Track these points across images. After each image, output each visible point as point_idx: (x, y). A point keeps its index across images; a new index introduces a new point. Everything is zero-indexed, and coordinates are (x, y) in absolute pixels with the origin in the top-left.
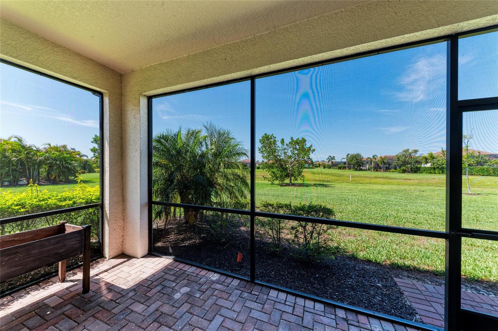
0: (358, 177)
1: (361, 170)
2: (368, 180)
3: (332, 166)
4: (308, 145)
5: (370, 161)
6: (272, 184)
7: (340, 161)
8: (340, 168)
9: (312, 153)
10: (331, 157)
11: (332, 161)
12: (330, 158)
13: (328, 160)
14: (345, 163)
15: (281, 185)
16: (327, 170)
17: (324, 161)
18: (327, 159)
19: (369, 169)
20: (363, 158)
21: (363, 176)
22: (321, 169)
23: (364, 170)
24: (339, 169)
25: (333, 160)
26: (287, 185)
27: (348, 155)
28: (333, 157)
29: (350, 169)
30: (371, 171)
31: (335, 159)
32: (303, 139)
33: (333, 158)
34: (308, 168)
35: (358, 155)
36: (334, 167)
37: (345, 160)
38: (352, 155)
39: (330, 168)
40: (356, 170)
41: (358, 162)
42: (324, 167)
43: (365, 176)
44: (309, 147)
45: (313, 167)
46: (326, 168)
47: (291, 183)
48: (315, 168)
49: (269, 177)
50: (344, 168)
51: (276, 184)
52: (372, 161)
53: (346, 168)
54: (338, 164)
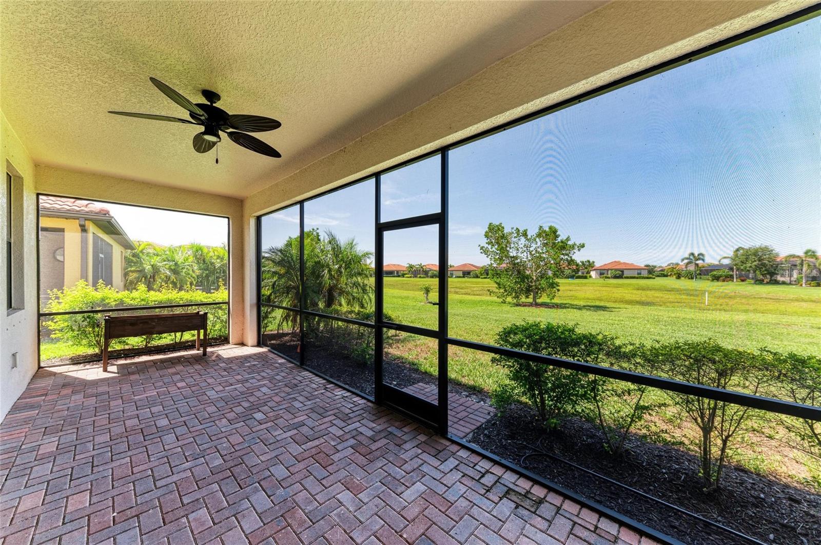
1: (776, 283)
3: (700, 274)
5: (794, 263)
6: (504, 302)
7: (717, 263)
8: (717, 278)
9: (579, 250)
10: (692, 254)
11: (697, 265)
12: (691, 257)
13: (686, 261)
14: (731, 269)
15: (518, 305)
16: (684, 283)
17: (677, 264)
18: (683, 260)
19: (798, 282)
20: (777, 255)
21: (764, 296)
22: (671, 282)
23: (784, 283)
24: (713, 280)
25: (699, 262)
26: (531, 305)
27: (737, 250)
28: (699, 255)
29: (743, 281)
30: (801, 285)
31: (703, 260)
33: (701, 256)
34: (637, 278)
35: (765, 250)
36: (702, 277)
37: (726, 262)
38: (747, 251)
39: (692, 278)
40: (761, 282)
41: (764, 265)
42: (679, 277)
43: (770, 296)
44: (563, 240)
45: (651, 276)
46: (682, 278)
47: (535, 301)
48: (654, 278)
49: (497, 290)
50: (729, 278)
51: (509, 303)
52: (802, 264)
53: (733, 278)
54: (712, 271)
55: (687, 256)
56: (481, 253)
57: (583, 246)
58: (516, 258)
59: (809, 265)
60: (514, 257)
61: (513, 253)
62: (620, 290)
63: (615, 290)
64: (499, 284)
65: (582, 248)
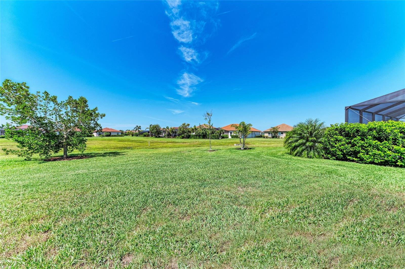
0: (156, 142)
1: (160, 137)
2: (161, 145)
3: (139, 134)
4: (91, 107)
5: (164, 131)
6: (28, 160)
7: (145, 130)
8: (145, 136)
9: (102, 118)
10: (138, 126)
11: (139, 130)
12: (137, 127)
14: (149, 132)
15: (46, 160)
16: (135, 138)
17: (132, 130)
18: (134, 128)
19: (164, 137)
20: (160, 128)
21: (160, 141)
22: (130, 137)
23: (162, 137)
24: (144, 137)
25: (139, 129)
26: (61, 158)
27: (151, 126)
29: (152, 136)
30: (166, 138)
31: (141, 129)
32: (82, 98)
33: (139, 128)
34: (117, 136)
35: (158, 126)
36: (141, 135)
37: (148, 130)
38: (153, 126)
39: (137, 136)
40: (156, 137)
41: (157, 131)
42: (133, 136)
43: (161, 141)
44: (92, 109)
45: (122, 135)
46: (134, 136)
47: (67, 155)
48: (124, 136)
50: (148, 136)
51: (36, 160)
52: (166, 131)
53: (149, 135)
54: (143, 133)
55: (135, 127)
57: (104, 115)
58: (44, 118)
60: (41, 118)
61: (40, 114)
62: (112, 142)
63: (109, 142)
64: (22, 143)
65: (103, 117)
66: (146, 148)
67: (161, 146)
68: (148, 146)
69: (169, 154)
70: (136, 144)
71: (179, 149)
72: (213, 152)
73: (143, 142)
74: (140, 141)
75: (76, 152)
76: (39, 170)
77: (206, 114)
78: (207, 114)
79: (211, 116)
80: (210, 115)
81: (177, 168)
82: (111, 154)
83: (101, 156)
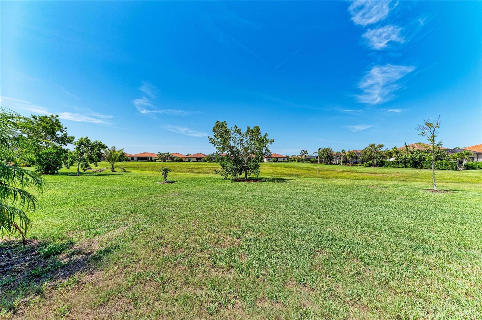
0: (327, 170)
1: (332, 164)
3: (306, 160)
4: (262, 134)
6: (226, 179)
7: (312, 155)
8: (312, 162)
10: (304, 151)
11: (305, 156)
12: (303, 152)
13: (302, 154)
14: (317, 158)
15: (235, 180)
16: (301, 164)
18: (300, 154)
19: (339, 164)
20: (333, 152)
22: (295, 164)
23: (334, 164)
24: (311, 163)
25: (306, 155)
26: (243, 180)
27: (319, 150)
29: (321, 163)
30: (341, 165)
31: (308, 154)
32: (256, 127)
33: (306, 152)
34: (283, 162)
35: (329, 149)
36: (307, 161)
37: (317, 155)
38: (323, 150)
39: (304, 162)
40: (327, 164)
41: (329, 156)
42: (298, 162)
43: (334, 169)
45: (288, 161)
46: (300, 162)
47: (247, 177)
48: (290, 162)
49: (221, 170)
50: (316, 162)
51: (229, 179)
52: (341, 156)
53: (318, 162)
54: (311, 158)
55: (300, 152)
56: (210, 142)
57: (273, 141)
58: (233, 147)
59: (343, 156)
60: (232, 147)
61: (232, 144)
62: (279, 168)
63: (277, 168)
64: (223, 166)
65: (272, 143)
66: (314, 177)
67: (334, 175)
68: (316, 175)
69: (347, 187)
70: (303, 172)
71: (365, 182)
72: (442, 195)
73: (310, 169)
74: (306, 168)
75: (253, 176)
76: (232, 188)
77: (424, 124)
78: (427, 124)
79: (437, 127)
80: (434, 125)
81: (362, 210)
82: (278, 181)
83: (270, 181)
